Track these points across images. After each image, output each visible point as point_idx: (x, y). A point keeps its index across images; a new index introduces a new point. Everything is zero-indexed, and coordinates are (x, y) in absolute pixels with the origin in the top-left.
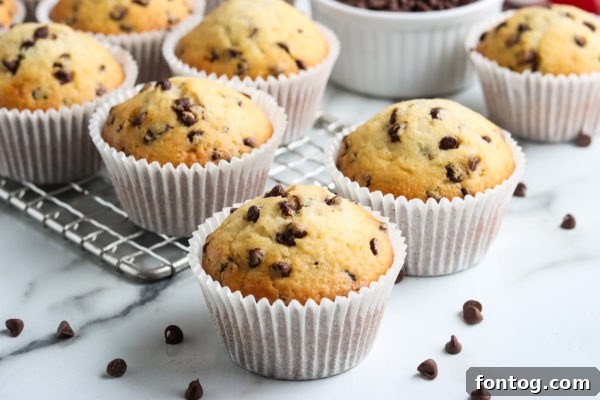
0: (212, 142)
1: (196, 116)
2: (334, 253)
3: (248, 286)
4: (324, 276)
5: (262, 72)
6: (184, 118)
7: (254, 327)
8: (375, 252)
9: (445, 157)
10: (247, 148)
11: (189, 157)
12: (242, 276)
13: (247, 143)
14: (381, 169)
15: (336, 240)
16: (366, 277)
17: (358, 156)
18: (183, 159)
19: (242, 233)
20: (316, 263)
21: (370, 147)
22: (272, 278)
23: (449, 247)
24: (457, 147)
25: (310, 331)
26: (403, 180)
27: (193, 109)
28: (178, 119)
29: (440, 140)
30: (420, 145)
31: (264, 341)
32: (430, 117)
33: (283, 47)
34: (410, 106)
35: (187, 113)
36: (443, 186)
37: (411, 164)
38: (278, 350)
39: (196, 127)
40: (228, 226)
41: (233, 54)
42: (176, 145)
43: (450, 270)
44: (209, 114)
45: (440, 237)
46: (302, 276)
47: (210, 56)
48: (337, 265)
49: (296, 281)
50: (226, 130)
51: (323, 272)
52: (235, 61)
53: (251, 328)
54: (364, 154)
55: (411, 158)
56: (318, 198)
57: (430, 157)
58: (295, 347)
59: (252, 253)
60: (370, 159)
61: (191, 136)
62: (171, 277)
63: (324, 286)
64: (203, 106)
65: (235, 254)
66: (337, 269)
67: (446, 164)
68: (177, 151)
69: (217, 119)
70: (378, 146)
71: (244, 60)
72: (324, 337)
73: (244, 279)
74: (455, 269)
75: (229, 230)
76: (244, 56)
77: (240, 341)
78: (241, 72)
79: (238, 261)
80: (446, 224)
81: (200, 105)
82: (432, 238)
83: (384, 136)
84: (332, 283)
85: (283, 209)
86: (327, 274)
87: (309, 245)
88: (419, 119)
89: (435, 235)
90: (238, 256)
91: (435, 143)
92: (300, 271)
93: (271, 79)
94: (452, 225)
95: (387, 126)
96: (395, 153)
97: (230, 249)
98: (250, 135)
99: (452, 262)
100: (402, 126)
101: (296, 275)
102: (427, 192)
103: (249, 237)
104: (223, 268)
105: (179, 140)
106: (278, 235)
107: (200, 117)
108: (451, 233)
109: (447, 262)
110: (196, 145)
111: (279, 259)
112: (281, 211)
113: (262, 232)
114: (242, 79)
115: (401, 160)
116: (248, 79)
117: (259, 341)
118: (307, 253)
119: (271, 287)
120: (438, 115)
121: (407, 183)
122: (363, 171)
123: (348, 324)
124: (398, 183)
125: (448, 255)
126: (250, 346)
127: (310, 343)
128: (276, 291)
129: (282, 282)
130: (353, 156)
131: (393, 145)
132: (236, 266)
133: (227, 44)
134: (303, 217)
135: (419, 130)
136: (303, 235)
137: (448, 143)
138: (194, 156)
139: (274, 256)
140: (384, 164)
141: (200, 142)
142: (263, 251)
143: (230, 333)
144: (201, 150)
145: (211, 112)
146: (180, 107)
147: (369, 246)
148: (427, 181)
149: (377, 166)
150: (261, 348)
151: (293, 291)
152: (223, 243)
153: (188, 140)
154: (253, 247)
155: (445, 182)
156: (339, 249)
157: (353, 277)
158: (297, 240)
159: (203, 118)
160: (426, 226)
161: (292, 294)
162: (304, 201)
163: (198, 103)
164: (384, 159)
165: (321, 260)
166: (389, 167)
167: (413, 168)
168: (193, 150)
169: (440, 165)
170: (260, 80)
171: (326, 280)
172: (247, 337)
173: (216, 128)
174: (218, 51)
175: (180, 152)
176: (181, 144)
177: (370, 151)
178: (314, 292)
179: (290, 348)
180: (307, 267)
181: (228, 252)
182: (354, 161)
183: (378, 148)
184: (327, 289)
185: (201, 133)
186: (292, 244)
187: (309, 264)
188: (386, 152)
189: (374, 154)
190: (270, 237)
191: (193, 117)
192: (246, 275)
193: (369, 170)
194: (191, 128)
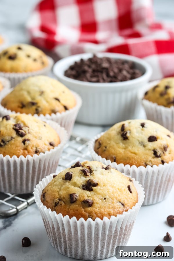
0: (35, 145)
1: (25, 132)
2: (113, 193)
3: (72, 212)
4: (110, 205)
5: (48, 112)
6: (20, 133)
7: (74, 233)
8: (131, 192)
9: (152, 145)
10: (51, 147)
11: (24, 152)
12: (68, 207)
13: (51, 144)
14: (121, 153)
15: (113, 187)
16: (129, 205)
17: (108, 148)
18: (21, 153)
19: (64, 186)
20: (105, 199)
21: (113, 143)
22: (84, 208)
23: (155, 190)
24: (156, 141)
25: (104, 234)
26: (132, 158)
27: (23, 128)
28: (17, 134)
29: (148, 137)
30: (139, 140)
31: (80, 241)
32: (141, 127)
33: (57, 99)
34: (130, 123)
35: (21, 131)
36: (153, 160)
37: (135, 150)
38: (86, 245)
39: (26, 137)
40: (55, 183)
41: (33, 104)
42: (17, 146)
43: (155, 202)
44: (32, 131)
45: (151, 185)
46: (99, 205)
47: (21, 105)
48: (115, 199)
49: (96, 208)
50: (40, 139)
51: (108, 203)
52: (34, 108)
53: (73, 234)
54: (110, 147)
55: (135, 147)
56: (100, 167)
57: (144, 146)
58: (95, 243)
59: (71, 196)
60: (114, 149)
61: (24, 142)
62: (16, 214)
63: (110, 210)
64: (28, 127)
65: (62, 197)
66: (115, 201)
67: (153, 149)
68: (17, 150)
69: (36, 133)
70: (117, 142)
71: (39, 107)
72: (110, 236)
73: (68, 209)
74: (157, 201)
75: (56, 185)
76: (38, 105)
77: (65, 242)
78: (37, 112)
79: (64, 200)
80: (155, 178)
81: (26, 126)
82: (147, 186)
83: (119, 137)
84: (114, 208)
85: (84, 173)
86: (111, 204)
87: (100, 190)
88: (136, 128)
89: (149, 185)
90: (64, 198)
91: (146, 139)
92: (97, 203)
93: (53, 115)
94: (157, 179)
95: (120, 133)
96: (126, 145)
97: (59, 194)
98: (52, 140)
99: (156, 198)
100: (128, 132)
101: (96, 205)
102: (145, 163)
103: (69, 188)
104: (56, 204)
105: (18, 144)
106: (83, 186)
107: (27, 132)
108: (157, 183)
109: (154, 198)
110: (27, 146)
111: (86, 198)
112: (83, 174)
113: (75, 185)
114: (39, 116)
115: (130, 148)
116: (42, 116)
117: (77, 241)
118: (99, 194)
119: (84, 212)
120: (145, 126)
121: (135, 159)
122: (112, 155)
123: (121, 229)
124: (130, 159)
125: (154, 194)
126: (71, 244)
127: (103, 240)
128: (87, 214)
129: (89, 209)
130: (104, 148)
131: (125, 141)
132: (63, 203)
133: (29, 99)
134: (95, 176)
135: (137, 133)
136: (96, 185)
137: (152, 139)
138: (26, 152)
139: (83, 197)
140: (122, 151)
141: (29, 144)
142: (77, 194)
143: (60, 238)
144: (30, 148)
145: (32, 130)
146: (17, 128)
147: (127, 189)
148: (145, 158)
149: (118, 152)
150: (77, 245)
151: (95, 213)
152: (54, 192)
153: (23, 144)
154: (72, 192)
155: (153, 158)
156: (115, 191)
157: (123, 204)
158: (94, 188)
159: (29, 133)
160: (145, 180)
161: (95, 215)
162: (93, 168)
163: (25, 125)
164: (121, 148)
165: (107, 197)
166: (124, 152)
167: (136, 152)
168: (26, 149)
169: (150, 150)
170: (48, 116)
171: (111, 207)
172: (70, 240)
173: (36, 137)
174: (25, 103)
175: (19, 150)
176: (20, 146)
177: (113, 145)
178: (106, 213)
179: (93, 243)
180: (101, 200)
181: (58, 196)
182: (105, 150)
183: (117, 144)
184: (112, 211)
185: (29, 140)
186: (91, 190)
187: (102, 199)
188: (121, 145)
189: (115, 146)
190: (79, 187)
191: (24, 132)
192: (70, 207)
193: (114, 154)
194: (24, 138)
